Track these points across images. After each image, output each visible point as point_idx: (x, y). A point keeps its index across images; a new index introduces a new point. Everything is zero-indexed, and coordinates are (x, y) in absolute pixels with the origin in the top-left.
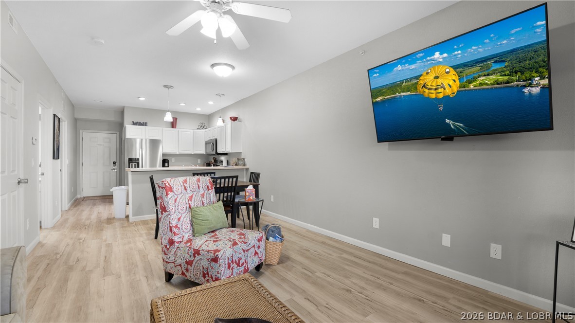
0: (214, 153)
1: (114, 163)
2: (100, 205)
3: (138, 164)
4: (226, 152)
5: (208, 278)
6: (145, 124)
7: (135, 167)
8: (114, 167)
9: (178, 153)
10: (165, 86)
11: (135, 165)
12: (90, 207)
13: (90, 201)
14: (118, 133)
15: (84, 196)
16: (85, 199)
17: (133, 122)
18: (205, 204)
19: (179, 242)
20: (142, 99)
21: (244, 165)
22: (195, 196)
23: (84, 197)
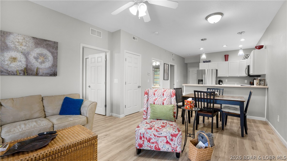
5: (144, 139)
7: (202, 84)
9: (228, 76)
10: (202, 40)
17: (203, 61)
18: (165, 104)
19: (145, 118)
22: (159, 99)
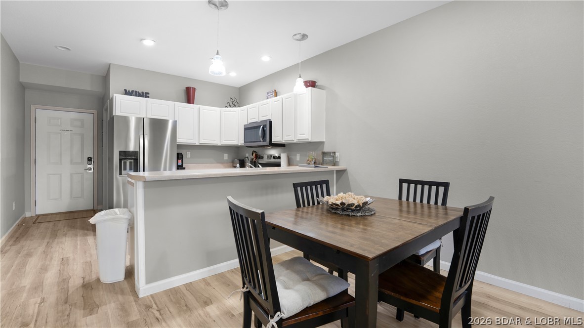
0: (267, 143)
1: (89, 159)
2: (65, 235)
3: (136, 161)
4: (283, 142)
6: (146, 95)
8: (89, 166)
9: (197, 144)
11: (131, 163)
12: (46, 241)
13: (46, 224)
14: (95, 112)
15: (38, 213)
16: (39, 220)
17: (125, 90)
20: (148, 43)
21: (335, 164)
23: (38, 216)
